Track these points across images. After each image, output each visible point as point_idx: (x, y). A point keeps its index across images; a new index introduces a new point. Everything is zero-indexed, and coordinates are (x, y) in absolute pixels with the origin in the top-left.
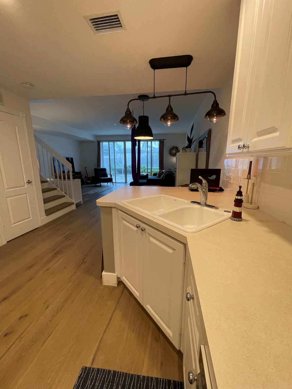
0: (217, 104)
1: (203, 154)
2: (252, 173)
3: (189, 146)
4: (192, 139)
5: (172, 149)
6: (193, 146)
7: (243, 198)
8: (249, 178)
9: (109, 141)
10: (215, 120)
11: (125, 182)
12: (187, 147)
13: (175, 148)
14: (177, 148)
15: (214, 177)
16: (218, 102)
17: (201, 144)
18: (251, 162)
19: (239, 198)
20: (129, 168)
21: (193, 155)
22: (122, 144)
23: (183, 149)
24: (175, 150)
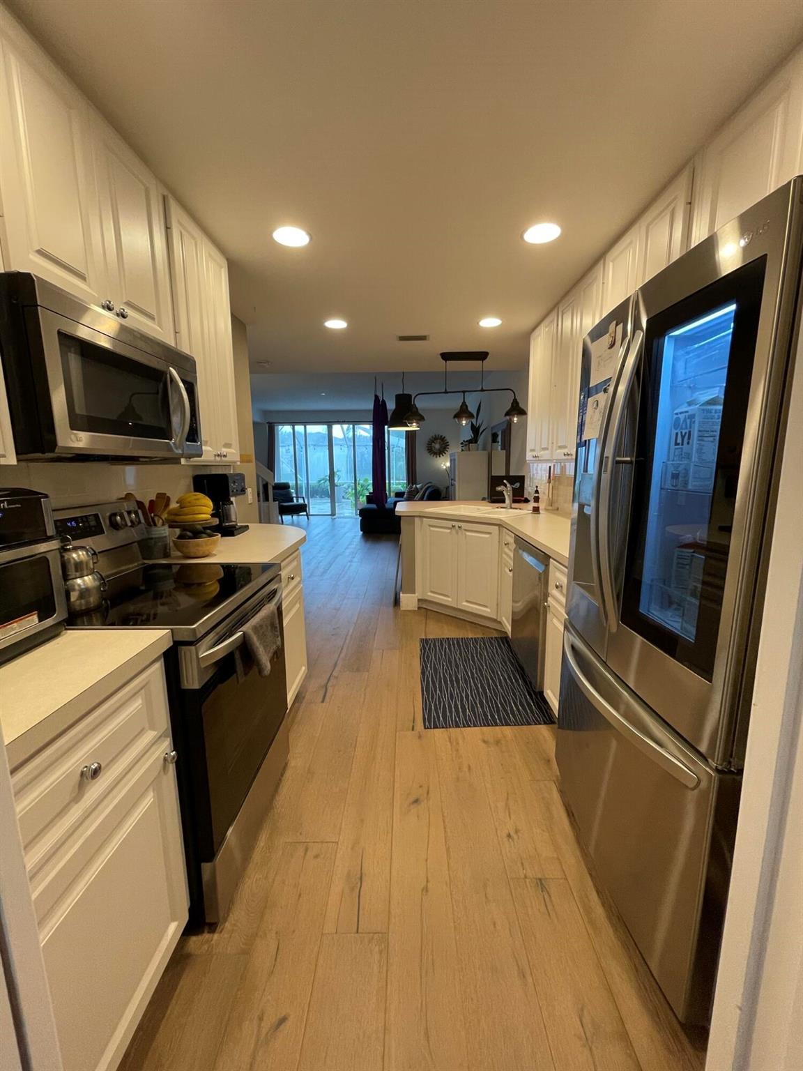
0: (517, 403)
1: (499, 454)
2: (551, 478)
3: (474, 440)
4: (479, 427)
5: (433, 442)
6: (480, 441)
7: (541, 495)
8: (549, 482)
9: (293, 424)
10: (515, 419)
11: (330, 513)
12: (470, 442)
13: (437, 439)
14: (442, 439)
15: (517, 485)
16: (518, 400)
17: (494, 437)
18: (550, 467)
19: (537, 495)
20: (324, 483)
21: (483, 456)
22: (322, 429)
23: (462, 444)
24: (440, 443)
